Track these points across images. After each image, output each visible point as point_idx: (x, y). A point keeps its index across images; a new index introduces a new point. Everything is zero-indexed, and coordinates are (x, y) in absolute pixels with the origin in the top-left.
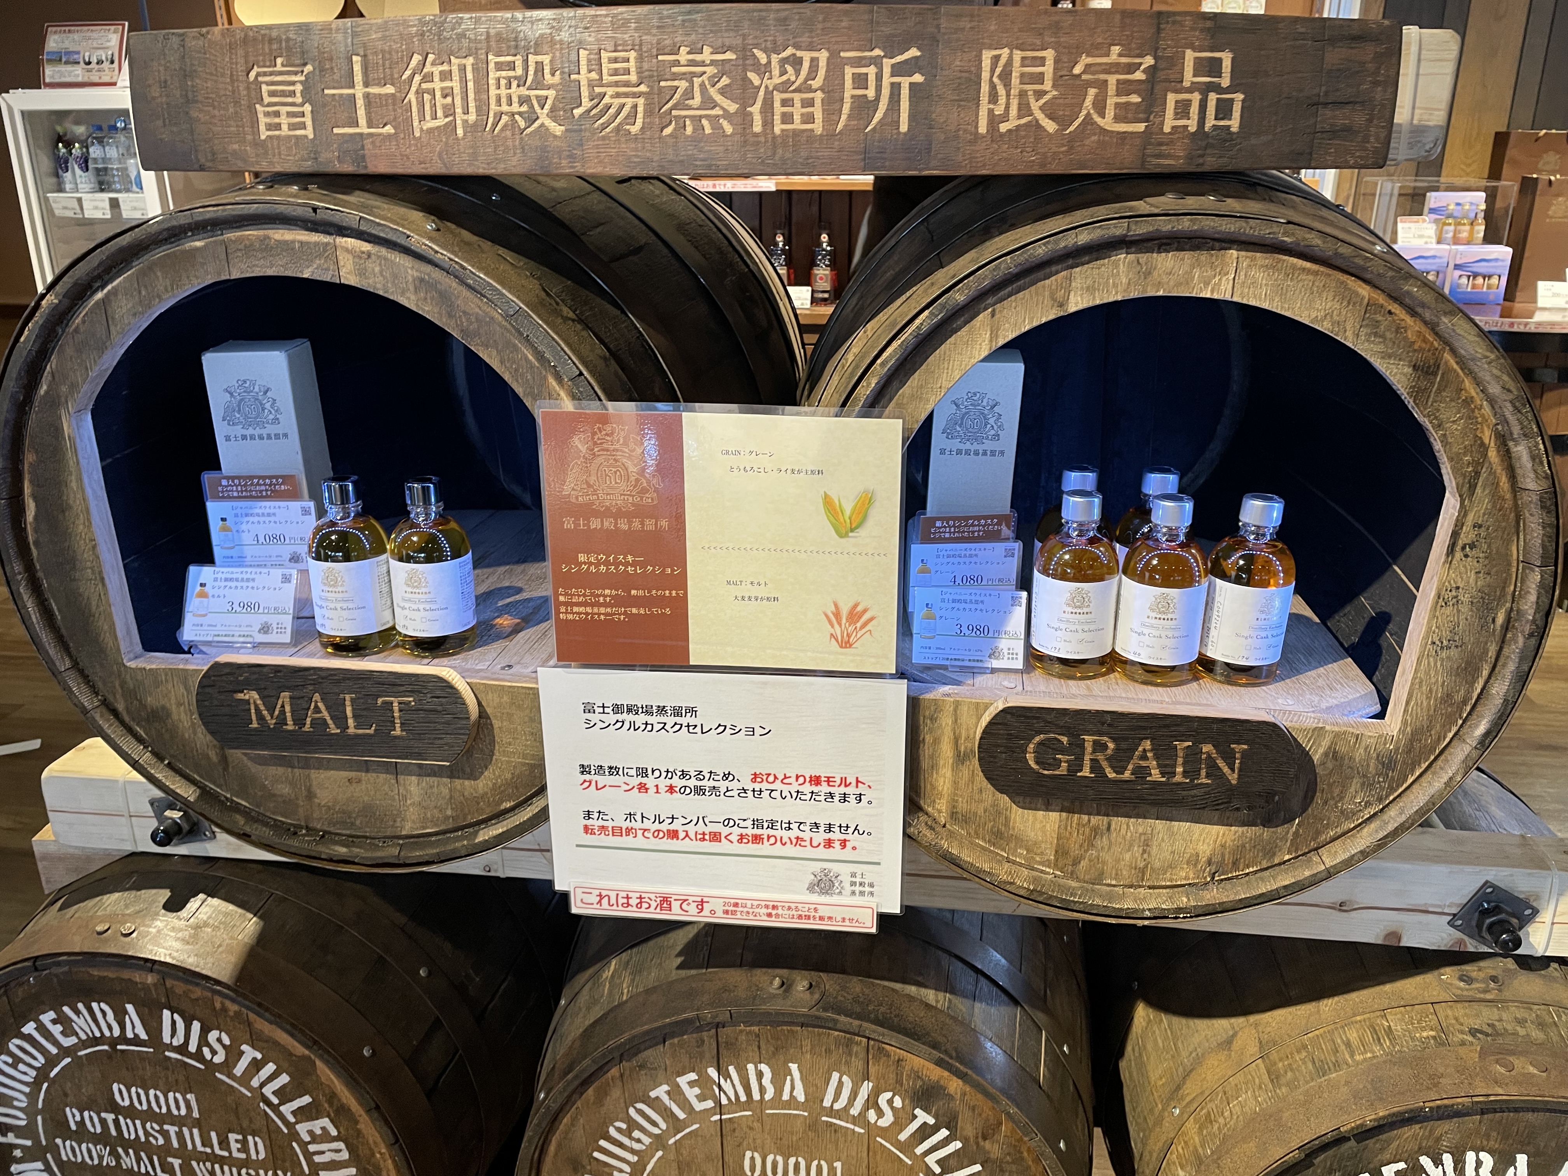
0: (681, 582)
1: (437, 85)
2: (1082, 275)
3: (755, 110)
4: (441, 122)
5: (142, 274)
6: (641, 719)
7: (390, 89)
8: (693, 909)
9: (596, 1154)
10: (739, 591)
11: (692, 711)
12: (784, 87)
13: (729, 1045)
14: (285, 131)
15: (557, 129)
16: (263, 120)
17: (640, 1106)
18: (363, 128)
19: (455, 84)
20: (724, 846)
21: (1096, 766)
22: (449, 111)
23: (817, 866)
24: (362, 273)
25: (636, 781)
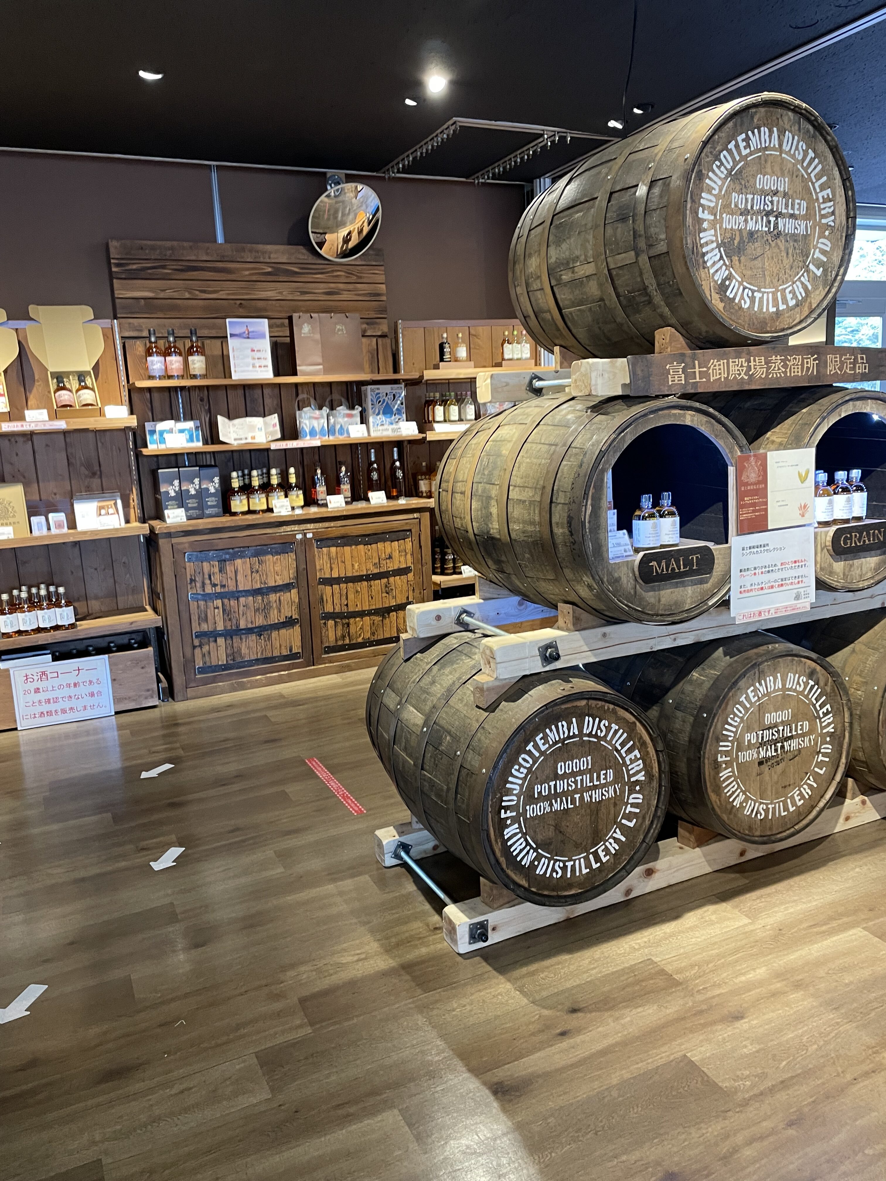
0: (766, 503)
1: (717, 367)
2: (844, 408)
3: (788, 370)
4: (718, 377)
5: (635, 426)
6: (755, 550)
7: (705, 369)
8: (767, 614)
9: (724, 732)
10: (779, 504)
11: (768, 545)
12: (793, 365)
13: (763, 671)
14: (676, 382)
15: (746, 378)
16: (670, 379)
17: (737, 706)
18: (698, 380)
19: (722, 367)
20: (774, 590)
21: (855, 543)
22: (720, 374)
23: (795, 591)
24: (692, 421)
25: (753, 572)
